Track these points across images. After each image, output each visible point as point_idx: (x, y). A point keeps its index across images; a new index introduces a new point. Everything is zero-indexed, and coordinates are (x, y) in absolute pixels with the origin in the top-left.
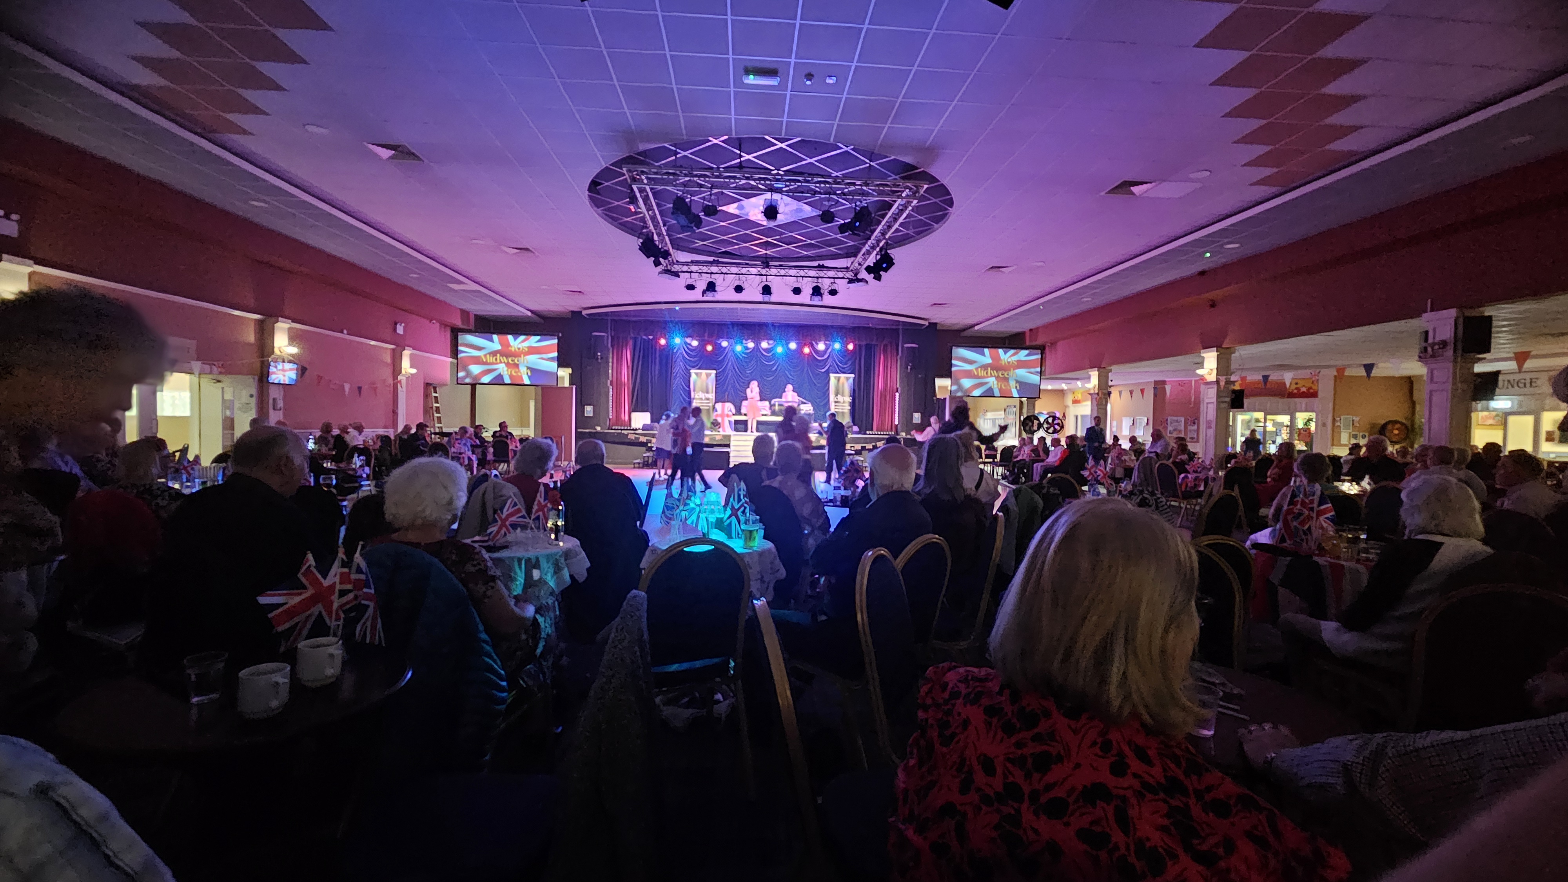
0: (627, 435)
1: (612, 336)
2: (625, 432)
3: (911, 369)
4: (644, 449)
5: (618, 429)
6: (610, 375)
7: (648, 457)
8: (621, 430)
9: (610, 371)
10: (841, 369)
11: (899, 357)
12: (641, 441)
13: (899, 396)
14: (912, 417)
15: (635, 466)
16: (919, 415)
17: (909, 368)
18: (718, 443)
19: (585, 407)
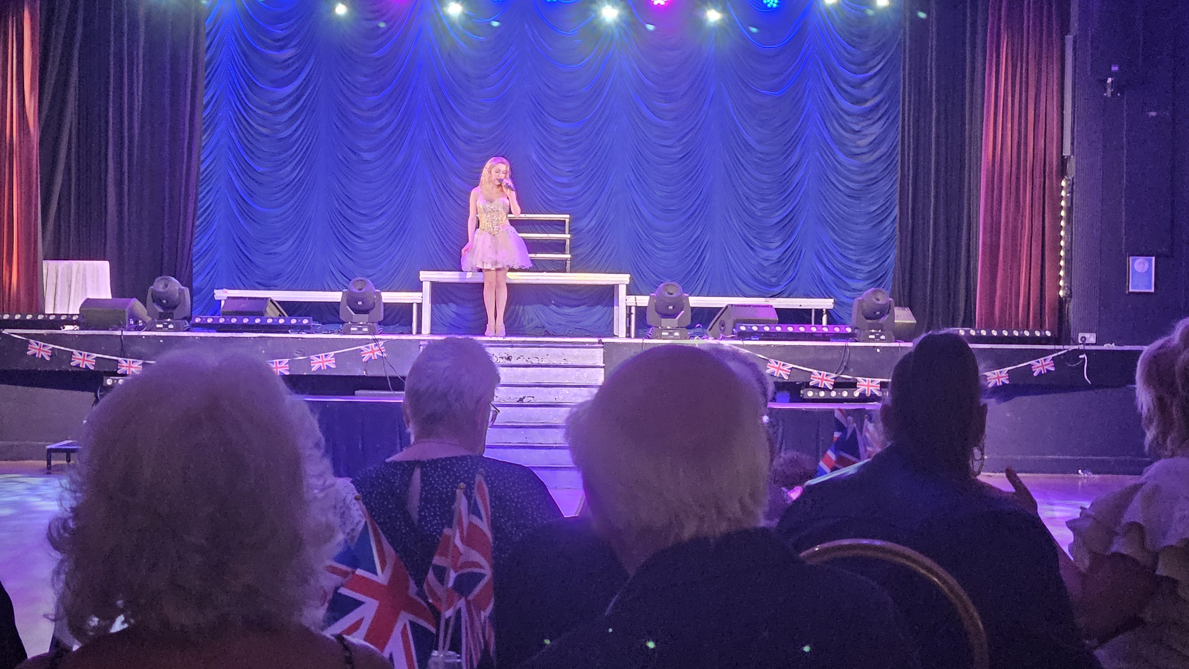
0: (25, 345)
2: (16, 333)
3: (1118, 87)
4: (88, 396)
10: (844, 86)
11: (1069, 39)
12: (78, 366)
13: (1072, 192)
14: (1123, 272)
15: (53, 463)
16: (1150, 265)
17: (1110, 80)
18: (370, 374)
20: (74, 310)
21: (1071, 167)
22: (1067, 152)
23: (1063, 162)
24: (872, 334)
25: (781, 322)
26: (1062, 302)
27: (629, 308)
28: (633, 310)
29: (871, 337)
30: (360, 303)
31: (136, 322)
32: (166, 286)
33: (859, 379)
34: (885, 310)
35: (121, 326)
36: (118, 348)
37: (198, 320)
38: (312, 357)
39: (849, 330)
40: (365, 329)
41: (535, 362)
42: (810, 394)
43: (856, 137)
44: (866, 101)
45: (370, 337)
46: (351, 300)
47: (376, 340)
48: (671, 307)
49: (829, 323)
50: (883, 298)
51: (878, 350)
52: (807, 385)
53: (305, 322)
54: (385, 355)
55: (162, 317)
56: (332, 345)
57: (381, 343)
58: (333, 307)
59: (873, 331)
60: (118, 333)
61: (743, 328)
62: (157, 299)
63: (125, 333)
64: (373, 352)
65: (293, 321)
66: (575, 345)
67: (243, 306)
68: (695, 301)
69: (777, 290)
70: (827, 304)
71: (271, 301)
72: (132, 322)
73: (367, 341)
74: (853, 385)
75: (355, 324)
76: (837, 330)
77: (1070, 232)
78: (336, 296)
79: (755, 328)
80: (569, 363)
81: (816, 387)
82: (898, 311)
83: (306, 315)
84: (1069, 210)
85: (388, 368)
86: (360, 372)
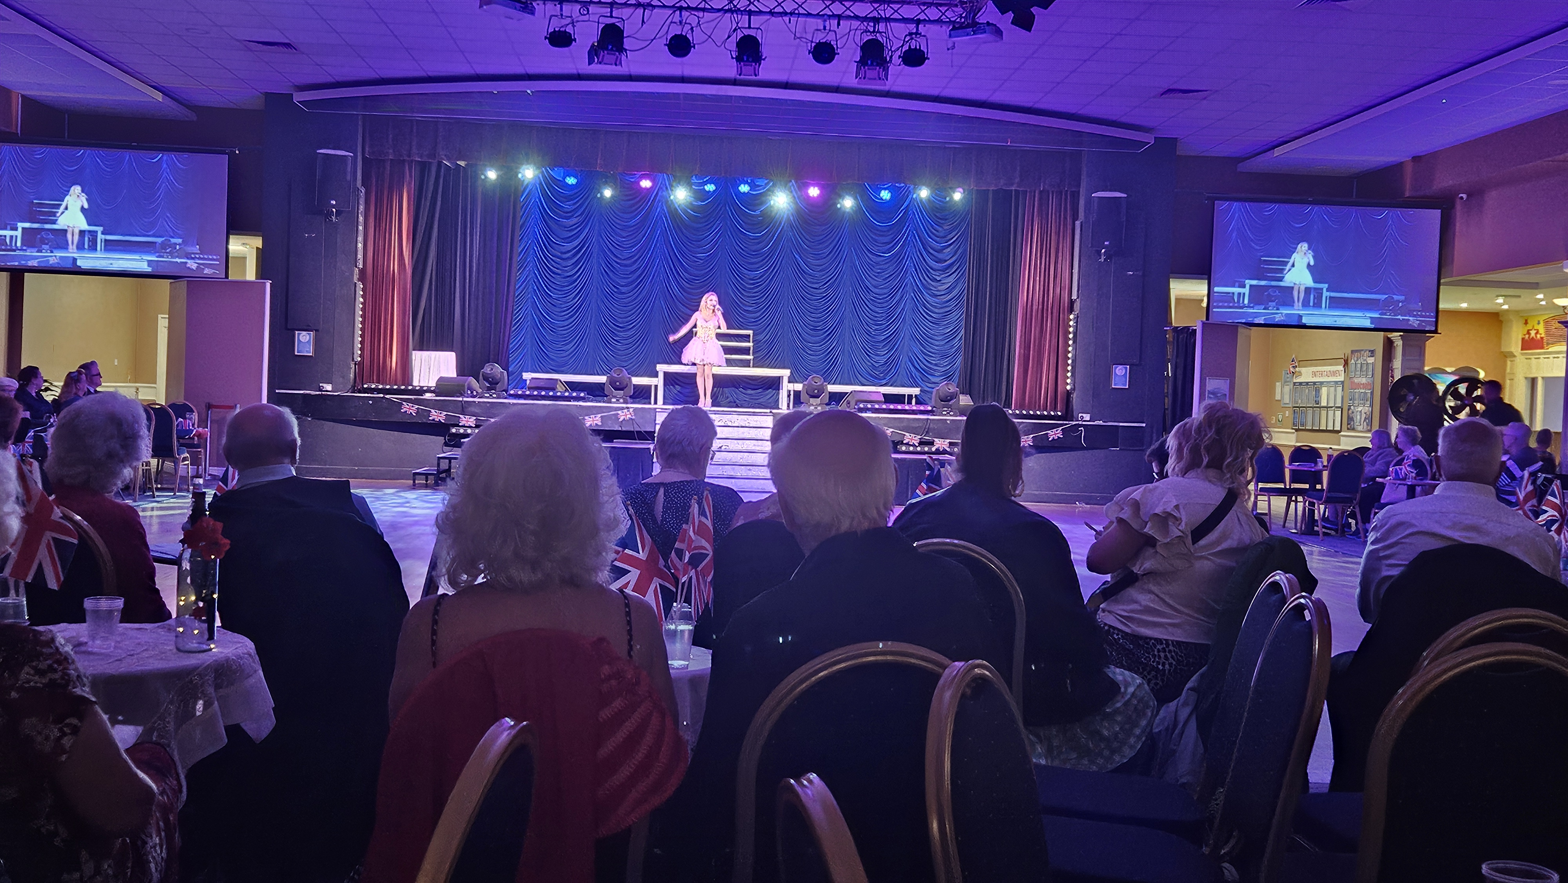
0: (399, 404)
1: (364, 159)
2: (394, 397)
3: (1108, 256)
4: (441, 440)
5: (377, 391)
6: (360, 256)
8: (383, 391)
9: (360, 245)
10: (931, 251)
11: (1078, 223)
12: (433, 420)
13: (1077, 322)
14: (1108, 375)
15: (417, 482)
16: (1126, 371)
17: (1103, 251)
18: (624, 429)
19: (297, 332)
20: (432, 384)
21: (1077, 306)
22: (1074, 297)
23: (1072, 303)
24: (946, 411)
25: (886, 402)
26: (1068, 394)
27: (789, 391)
28: (792, 393)
29: (944, 413)
30: (618, 384)
31: (472, 392)
32: (492, 369)
33: (935, 439)
34: (953, 396)
35: (462, 395)
36: (460, 409)
37: (512, 392)
38: (586, 418)
39: (930, 408)
40: (621, 400)
41: (730, 424)
42: (904, 448)
43: (938, 284)
44: (946, 261)
45: (624, 405)
46: (612, 382)
47: (628, 408)
48: (816, 391)
49: (917, 403)
50: (953, 389)
51: (948, 422)
52: (902, 443)
53: (582, 395)
54: (633, 417)
55: (489, 389)
56: (600, 410)
57: (631, 410)
58: (600, 387)
59: (946, 409)
60: (460, 399)
61: (861, 406)
62: (486, 378)
63: (465, 399)
64: (626, 415)
65: (574, 394)
66: (754, 414)
67: (542, 384)
68: (832, 388)
69: (884, 382)
70: (915, 391)
71: (560, 381)
72: (469, 392)
73: (623, 409)
74: (932, 443)
75: (615, 397)
76: (922, 408)
77: (1075, 349)
78: (602, 379)
79: (869, 406)
80: (751, 425)
81: (907, 444)
82: (962, 397)
83: (583, 391)
84: (1075, 334)
85: (635, 425)
86: (617, 428)
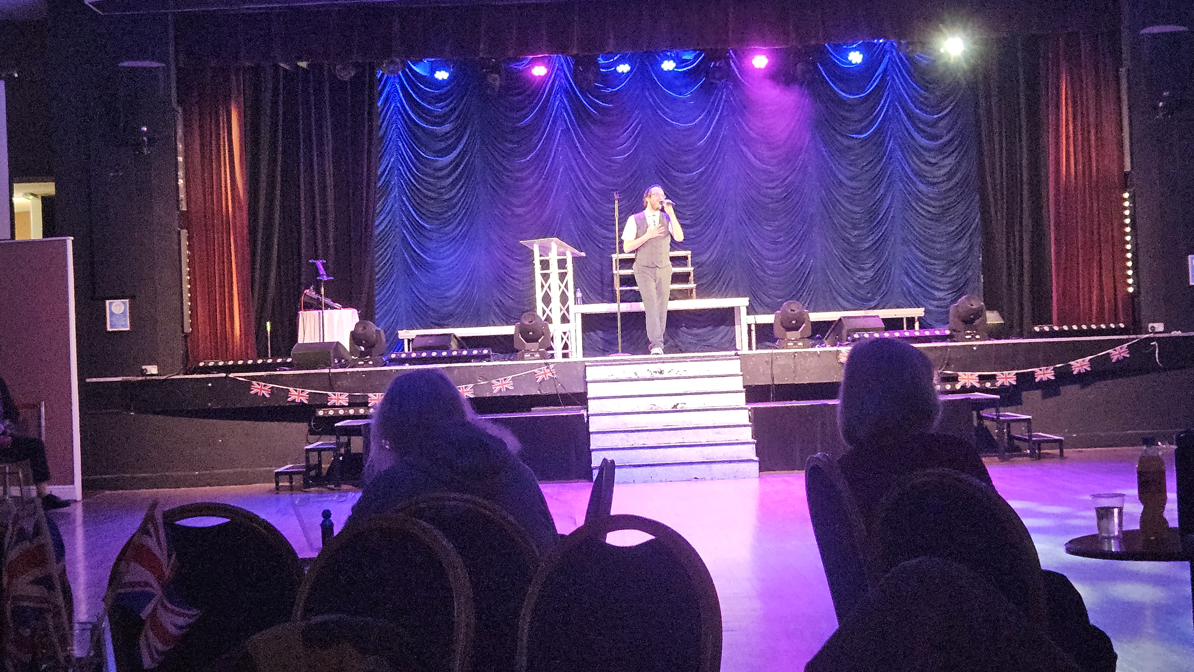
0: (247, 385)
1: (178, 69)
2: (240, 376)
3: (1169, 109)
4: (304, 427)
5: (217, 369)
6: (182, 197)
7: (319, 451)
8: (227, 369)
9: (181, 182)
11: (1123, 70)
12: (294, 401)
13: (1134, 203)
14: (1183, 269)
15: (280, 484)
17: (1161, 104)
18: (544, 392)
19: (108, 302)
21: (1132, 181)
22: (1128, 168)
23: (1124, 177)
24: (968, 334)
26: (1132, 298)
27: (749, 326)
28: (754, 327)
29: (967, 337)
30: (530, 334)
31: (339, 361)
32: (364, 328)
33: (959, 373)
34: (979, 314)
35: (327, 365)
36: (327, 384)
37: (393, 356)
38: (494, 381)
39: (948, 332)
40: (537, 355)
43: (934, 168)
45: (541, 362)
46: (523, 331)
47: (546, 364)
48: (794, 322)
49: (920, 327)
51: (975, 348)
54: (555, 376)
55: (363, 354)
56: (509, 370)
57: (552, 366)
58: (507, 339)
60: (327, 371)
63: (333, 371)
64: (545, 374)
65: (475, 352)
67: (431, 341)
68: (815, 317)
69: (877, 303)
70: (918, 312)
71: (454, 337)
72: (336, 361)
73: (540, 365)
74: (954, 379)
75: (528, 351)
76: (927, 333)
77: (1135, 238)
78: (509, 330)
82: (988, 314)
84: (1133, 218)
85: (559, 386)
86: (534, 392)
